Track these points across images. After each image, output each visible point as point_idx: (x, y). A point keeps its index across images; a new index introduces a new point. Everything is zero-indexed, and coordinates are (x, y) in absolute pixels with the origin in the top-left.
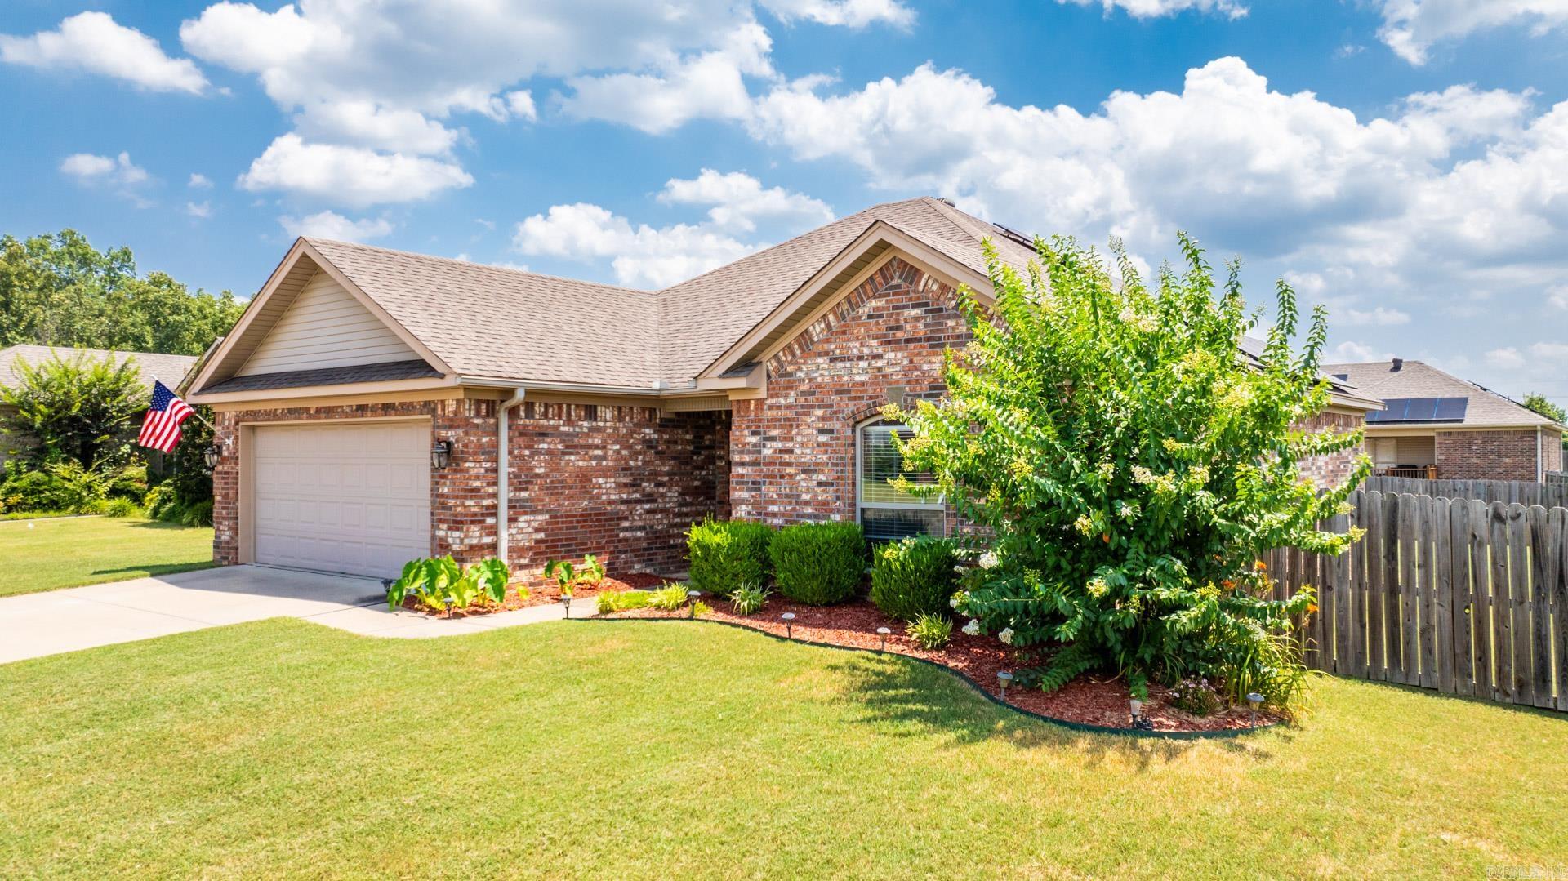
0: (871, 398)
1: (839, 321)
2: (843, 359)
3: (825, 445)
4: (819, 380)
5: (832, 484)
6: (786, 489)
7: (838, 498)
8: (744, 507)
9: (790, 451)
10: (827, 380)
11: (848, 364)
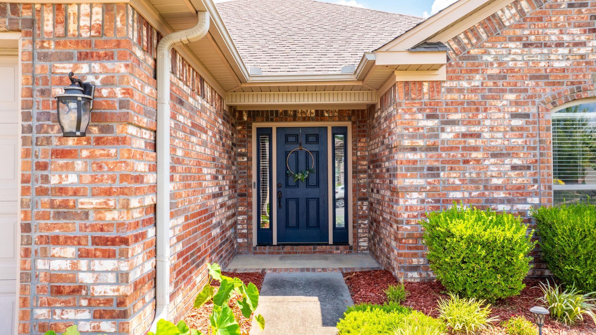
0: (572, 83)
1: (533, 8)
2: (539, 45)
3: (521, 129)
4: (511, 64)
5: (529, 168)
6: (471, 173)
7: (535, 181)
8: (415, 195)
9: (478, 135)
10: (519, 64)
11: (545, 51)
